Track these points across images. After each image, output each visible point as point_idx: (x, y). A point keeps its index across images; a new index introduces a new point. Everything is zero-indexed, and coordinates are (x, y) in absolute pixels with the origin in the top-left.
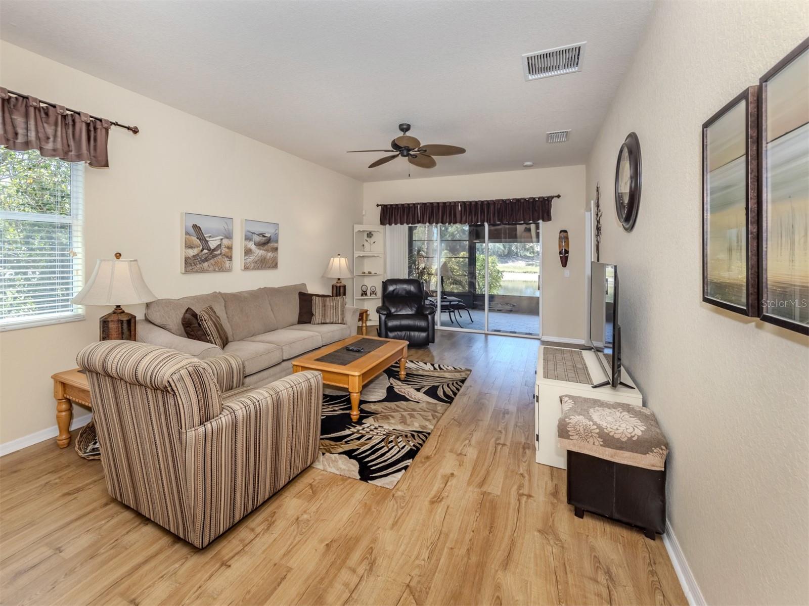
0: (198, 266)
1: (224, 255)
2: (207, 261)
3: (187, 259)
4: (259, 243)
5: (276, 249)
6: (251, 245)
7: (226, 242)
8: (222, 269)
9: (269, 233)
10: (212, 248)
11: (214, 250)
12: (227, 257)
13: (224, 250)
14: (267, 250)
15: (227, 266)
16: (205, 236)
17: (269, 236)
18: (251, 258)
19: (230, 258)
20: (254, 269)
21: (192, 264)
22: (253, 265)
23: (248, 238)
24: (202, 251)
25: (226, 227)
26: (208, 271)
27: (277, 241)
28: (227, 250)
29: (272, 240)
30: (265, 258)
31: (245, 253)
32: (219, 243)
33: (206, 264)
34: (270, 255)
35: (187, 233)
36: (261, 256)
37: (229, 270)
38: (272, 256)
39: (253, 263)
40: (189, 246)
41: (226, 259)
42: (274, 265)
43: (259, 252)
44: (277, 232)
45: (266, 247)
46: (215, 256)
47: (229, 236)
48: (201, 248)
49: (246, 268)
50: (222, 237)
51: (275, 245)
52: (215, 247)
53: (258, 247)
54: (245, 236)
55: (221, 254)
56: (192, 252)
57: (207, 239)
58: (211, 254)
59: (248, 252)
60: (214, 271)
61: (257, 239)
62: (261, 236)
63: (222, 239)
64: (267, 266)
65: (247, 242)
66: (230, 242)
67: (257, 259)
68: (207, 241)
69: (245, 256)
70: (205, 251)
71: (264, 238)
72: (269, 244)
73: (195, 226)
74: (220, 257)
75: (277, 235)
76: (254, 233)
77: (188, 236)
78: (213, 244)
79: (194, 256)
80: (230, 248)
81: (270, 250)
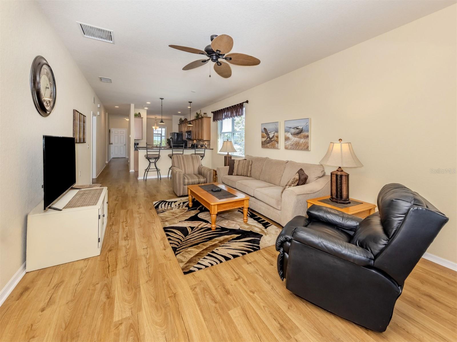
0: (266, 145)
1: (275, 141)
2: (269, 143)
3: (262, 142)
4: (294, 133)
5: (308, 136)
6: (289, 135)
7: (276, 134)
8: (274, 147)
9: (301, 126)
10: (271, 137)
11: (272, 138)
12: (277, 142)
13: (275, 138)
14: (300, 138)
15: (277, 146)
16: (268, 132)
17: (301, 128)
18: (289, 143)
19: (278, 142)
20: (291, 149)
21: (264, 144)
22: (290, 147)
23: (286, 131)
24: (267, 139)
25: (276, 127)
26: (269, 148)
27: (308, 131)
28: (276, 138)
29: (303, 130)
30: (298, 143)
31: (285, 139)
32: (273, 135)
33: (268, 145)
34: (302, 141)
35: (262, 132)
36: (296, 141)
37: (277, 148)
38: (304, 142)
39: (290, 145)
40: (263, 137)
41: (276, 143)
42: (306, 148)
43: (294, 139)
44: (307, 124)
45: (299, 136)
46: (272, 141)
47: (277, 131)
48: (267, 137)
49: (286, 148)
50: (274, 132)
51: (306, 134)
52: (272, 136)
53: (294, 136)
54: (285, 130)
55: (274, 140)
56: (264, 139)
57: (269, 134)
58: (270, 140)
59: (287, 139)
60: (271, 148)
61: (293, 131)
62: (296, 129)
63: (274, 133)
64: (300, 148)
65: (286, 134)
66: (277, 134)
67: (293, 143)
68: (269, 135)
69: (285, 141)
70: (268, 139)
71: (297, 130)
72: (302, 134)
73: (265, 129)
74: (274, 142)
75: (307, 126)
76: (291, 128)
77: (262, 133)
78: (271, 136)
79: (264, 141)
80: (277, 137)
81: (302, 137)
